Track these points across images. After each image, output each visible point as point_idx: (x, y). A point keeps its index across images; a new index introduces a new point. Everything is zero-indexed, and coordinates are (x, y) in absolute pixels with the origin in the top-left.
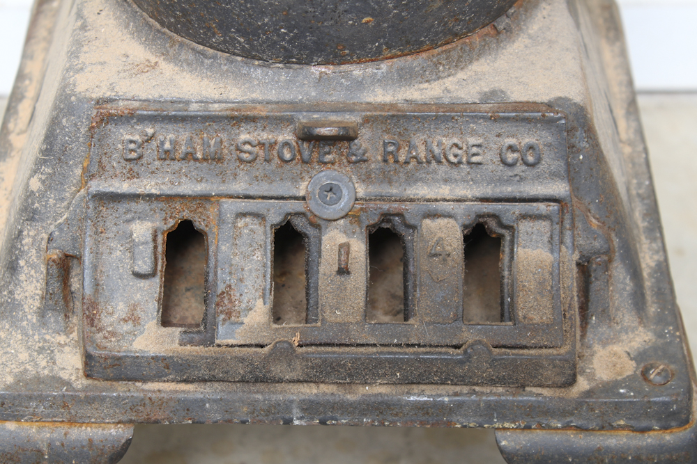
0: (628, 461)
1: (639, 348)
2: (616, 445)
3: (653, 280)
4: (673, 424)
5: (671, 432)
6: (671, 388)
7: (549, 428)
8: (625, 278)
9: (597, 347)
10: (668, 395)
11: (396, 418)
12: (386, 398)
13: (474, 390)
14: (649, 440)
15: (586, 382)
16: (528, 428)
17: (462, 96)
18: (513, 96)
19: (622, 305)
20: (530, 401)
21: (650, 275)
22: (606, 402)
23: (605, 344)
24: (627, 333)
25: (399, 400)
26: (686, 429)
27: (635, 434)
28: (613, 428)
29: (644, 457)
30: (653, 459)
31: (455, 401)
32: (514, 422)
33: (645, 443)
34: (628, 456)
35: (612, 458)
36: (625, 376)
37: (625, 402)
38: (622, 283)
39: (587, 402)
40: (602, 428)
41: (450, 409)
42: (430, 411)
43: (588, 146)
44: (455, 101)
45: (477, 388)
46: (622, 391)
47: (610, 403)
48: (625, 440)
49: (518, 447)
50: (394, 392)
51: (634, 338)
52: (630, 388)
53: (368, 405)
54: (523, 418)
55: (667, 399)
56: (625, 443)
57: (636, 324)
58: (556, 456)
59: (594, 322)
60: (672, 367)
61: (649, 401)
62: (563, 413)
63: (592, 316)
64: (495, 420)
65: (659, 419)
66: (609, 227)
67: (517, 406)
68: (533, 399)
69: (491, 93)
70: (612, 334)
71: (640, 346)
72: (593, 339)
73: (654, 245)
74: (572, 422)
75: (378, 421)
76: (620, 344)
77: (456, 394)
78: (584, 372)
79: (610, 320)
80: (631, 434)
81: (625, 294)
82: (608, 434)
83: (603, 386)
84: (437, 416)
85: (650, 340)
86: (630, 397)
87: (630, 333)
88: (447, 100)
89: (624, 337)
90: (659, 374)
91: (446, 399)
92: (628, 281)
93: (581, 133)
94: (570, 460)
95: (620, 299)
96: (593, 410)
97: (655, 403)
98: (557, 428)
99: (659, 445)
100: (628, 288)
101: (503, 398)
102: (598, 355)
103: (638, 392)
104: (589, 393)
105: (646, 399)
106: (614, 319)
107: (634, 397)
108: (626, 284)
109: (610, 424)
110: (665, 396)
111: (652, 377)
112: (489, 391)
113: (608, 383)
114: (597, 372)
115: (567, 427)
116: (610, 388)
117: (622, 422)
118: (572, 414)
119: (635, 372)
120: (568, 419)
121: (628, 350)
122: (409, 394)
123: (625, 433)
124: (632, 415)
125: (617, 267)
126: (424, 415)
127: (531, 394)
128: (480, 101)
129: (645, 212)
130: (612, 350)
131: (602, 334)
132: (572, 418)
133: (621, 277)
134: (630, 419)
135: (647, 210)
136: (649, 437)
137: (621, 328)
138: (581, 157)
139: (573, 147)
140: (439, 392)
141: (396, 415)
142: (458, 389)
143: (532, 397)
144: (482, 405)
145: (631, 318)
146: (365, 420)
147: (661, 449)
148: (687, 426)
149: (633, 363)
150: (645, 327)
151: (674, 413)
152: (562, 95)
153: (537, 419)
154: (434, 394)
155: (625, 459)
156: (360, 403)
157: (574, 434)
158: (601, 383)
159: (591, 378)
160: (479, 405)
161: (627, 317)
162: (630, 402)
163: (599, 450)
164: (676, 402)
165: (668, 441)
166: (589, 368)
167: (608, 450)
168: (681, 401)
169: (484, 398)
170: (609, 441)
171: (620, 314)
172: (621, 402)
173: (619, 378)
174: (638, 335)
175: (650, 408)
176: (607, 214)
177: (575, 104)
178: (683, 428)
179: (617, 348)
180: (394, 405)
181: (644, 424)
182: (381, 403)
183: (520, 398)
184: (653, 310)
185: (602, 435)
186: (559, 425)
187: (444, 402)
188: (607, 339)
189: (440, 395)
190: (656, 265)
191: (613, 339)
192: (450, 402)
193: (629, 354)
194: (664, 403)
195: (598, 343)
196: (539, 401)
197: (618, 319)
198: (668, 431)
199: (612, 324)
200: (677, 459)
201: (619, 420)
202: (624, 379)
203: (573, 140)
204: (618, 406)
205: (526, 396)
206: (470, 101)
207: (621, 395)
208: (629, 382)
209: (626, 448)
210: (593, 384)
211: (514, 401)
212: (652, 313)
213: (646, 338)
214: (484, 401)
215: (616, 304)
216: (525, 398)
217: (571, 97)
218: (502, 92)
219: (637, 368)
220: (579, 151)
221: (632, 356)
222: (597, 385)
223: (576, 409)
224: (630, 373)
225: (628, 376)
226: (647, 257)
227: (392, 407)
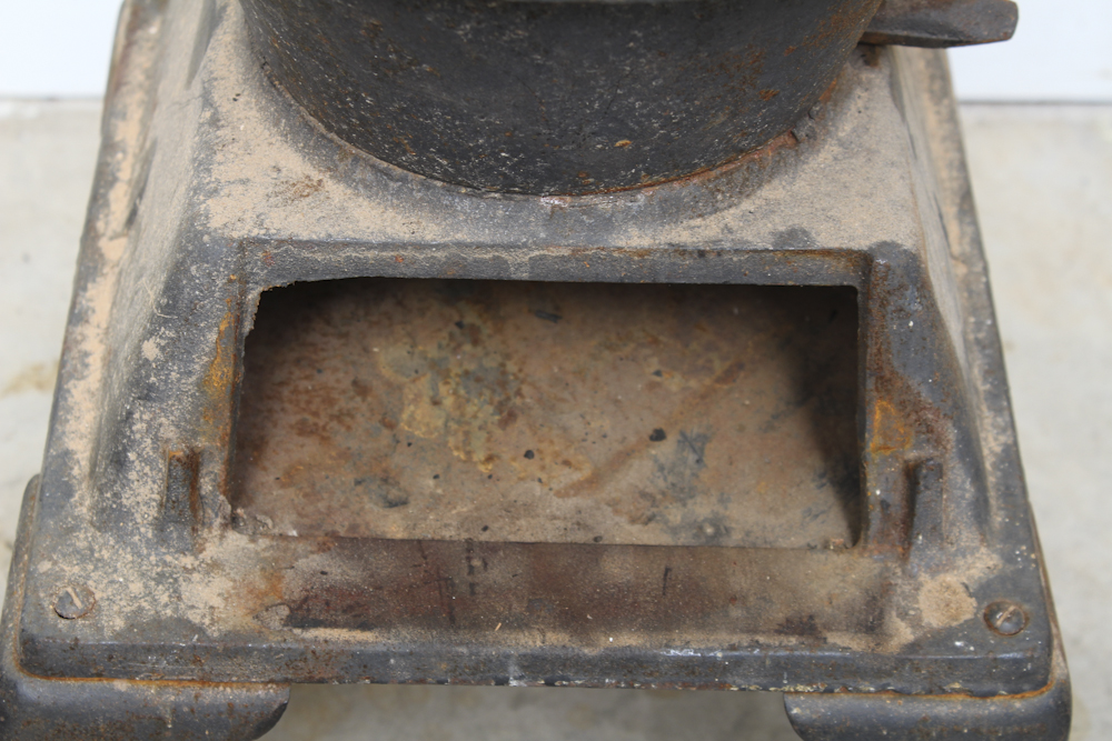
0: (963, 735)
1: (980, 578)
2: (947, 714)
3: (999, 474)
4: (1026, 687)
5: (1023, 697)
6: (1024, 640)
7: (858, 691)
8: (964, 482)
9: (924, 577)
10: (1021, 650)
11: (650, 679)
12: (637, 652)
13: (757, 642)
14: (993, 708)
15: (909, 630)
16: (829, 691)
17: (750, 239)
18: (819, 239)
19: (959, 518)
20: (834, 657)
21: (994, 465)
22: (936, 660)
23: (934, 571)
24: (964, 557)
25: (655, 656)
26: (1043, 692)
27: (973, 699)
28: (944, 692)
29: (984, 730)
30: (997, 732)
31: (732, 657)
32: (810, 684)
33: (987, 712)
34: (964, 727)
35: (942, 731)
36: (962, 621)
37: (963, 660)
38: (960, 488)
39: (910, 660)
40: (930, 692)
41: (725, 667)
42: (697, 670)
43: (920, 308)
44: (739, 247)
45: (761, 639)
46: (958, 644)
47: (943, 661)
48: (960, 708)
49: (814, 717)
50: (648, 645)
51: (974, 563)
52: (969, 640)
53: (612, 662)
54: (822, 680)
55: (1017, 655)
56: (959, 712)
57: (977, 543)
58: (866, 728)
59: (920, 542)
60: (1026, 607)
61: (995, 659)
62: (878, 673)
63: (918, 534)
64: (785, 682)
65: (1008, 682)
66: (945, 415)
67: (815, 665)
68: (838, 654)
69: (789, 234)
70: (944, 558)
71: (982, 575)
72: (919, 565)
73: (999, 420)
74: (889, 685)
75: (626, 683)
76: (955, 572)
77: (733, 648)
78: (907, 614)
79: (942, 539)
80: (969, 699)
81: (964, 503)
82: (937, 699)
83: (933, 636)
84: (706, 676)
85: (995, 566)
86: (970, 652)
87: (968, 556)
88: (729, 245)
89: (960, 562)
90: (1008, 619)
91: (719, 655)
92: (968, 486)
93: (913, 292)
94: (885, 733)
95: (957, 510)
96: (918, 670)
97: (1004, 661)
98: (869, 692)
99: (1006, 714)
100: (967, 495)
101: (797, 653)
102: (924, 590)
103: (980, 646)
104: (913, 647)
105: (991, 656)
106: (948, 538)
107: (975, 652)
108: (965, 490)
109: (940, 688)
110: (1016, 651)
111: (999, 623)
112: (777, 643)
113: (939, 631)
114: (924, 615)
115: (882, 690)
116: (942, 638)
117: (957, 686)
118: (890, 674)
119: (975, 614)
120: (884, 681)
121: (966, 581)
122: (668, 646)
123: (960, 697)
124: (971, 676)
125: (953, 467)
126: (688, 675)
127: (834, 647)
128: (773, 246)
129: (986, 367)
130: (944, 581)
131: (932, 558)
132: (890, 680)
133: (959, 480)
134: (968, 681)
135: (989, 364)
136: (993, 703)
137: (957, 550)
138: (911, 324)
139: (901, 310)
140: (710, 645)
141: (651, 674)
142: (735, 639)
143: (837, 651)
144: (768, 662)
145: (970, 535)
146: (607, 681)
147: (1008, 719)
148: (1044, 689)
149: (973, 601)
150: (988, 546)
151: (1028, 674)
152: (886, 238)
153: (842, 681)
154: (703, 647)
155: (959, 732)
156: (601, 658)
157: (891, 699)
158: (929, 632)
159: (916, 623)
160: (764, 663)
161: (966, 535)
162: (969, 659)
163: (924, 720)
164: (1031, 659)
165: (1018, 709)
166: (914, 609)
167: (936, 720)
168: (1038, 658)
169: (771, 653)
170: (939, 708)
171: (956, 530)
172: (956, 660)
173: (954, 624)
174: (979, 558)
175: (995, 668)
176: (944, 398)
177: (905, 251)
178: (1039, 692)
179: (950, 578)
180: (647, 662)
181: (987, 686)
182: (629, 659)
183: (820, 654)
184: (999, 519)
185: (928, 701)
186: (872, 689)
187: (715, 657)
188: (938, 566)
189: (712, 650)
190: (1003, 451)
191: (946, 565)
192: (725, 658)
193: (967, 587)
194: (1015, 661)
195: (925, 572)
196: (845, 658)
197: (952, 537)
198: (1019, 696)
199: (945, 544)
200: (1029, 733)
201: (954, 682)
202: (961, 625)
203: (901, 302)
204: (952, 664)
205: (828, 650)
206: (760, 246)
207: (957, 650)
208: (965, 631)
209: (960, 717)
210: (920, 633)
211: (811, 658)
212: (997, 525)
213: (991, 563)
214: (771, 657)
215: (951, 517)
216: (827, 654)
217: (900, 242)
218: (804, 232)
219: (978, 609)
220: (909, 316)
221: (971, 590)
222: (925, 634)
223: (896, 669)
224: (968, 616)
225: (966, 621)
226: (991, 439)
227: (645, 665)
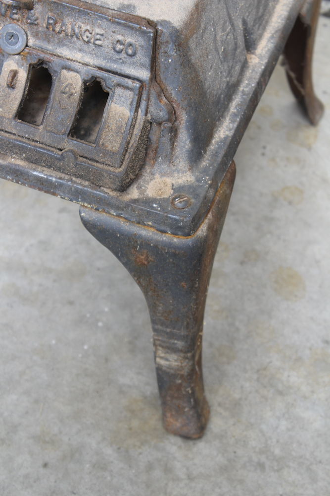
0: (151, 246)
1: (181, 184)
2: (145, 235)
3: (217, 146)
4: (180, 233)
5: (178, 238)
6: (184, 212)
7: (109, 213)
8: (186, 140)
9: (157, 176)
10: (179, 216)
11: (25, 182)
12: (21, 168)
13: (72, 179)
14: (164, 238)
15: (138, 194)
16: (97, 209)
17: (109, 3)
18: (138, 11)
19: (181, 156)
20: (100, 195)
22: (142, 209)
23: (163, 175)
24: (178, 173)
25: (28, 172)
26: (188, 238)
27: (157, 232)
28: (145, 225)
29: (160, 247)
30: (165, 250)
31: (58, 182)
32: (90, 204)
33: (162, 239)
34: (151, 243)
35: (142, 242)
36: (162, 198)
37: (153, 213)
38: (184, 142)
39: (131, 206)
40: (139, 223)
41: (55, 185)
42: (45, 183)
43: (176, 55)
44: (103, 5)
45: (74, 179)
46: (154, 205)
47: (145, 210)
48: (151, 234)
49: (90, 219)
50: (27, 167)
51: (182, 177)
52: (160, 205)
53: (10, 169)
54: (95, 204)
55: (177, 218)
56: (150, 236)
57: (187, 169)
58: (111, 231)
59: (160, 160)
60: (193, 200)
61: (167, 216)
62: (118, 208)
63: (159, 157)
64: (80, 200)
65: (171, 228)
66: (182, 107)
67: (93, 196)
68: (102, 194)
69: (127, 6)
70: (169, 171)
71: (183, 183)
72: (157, 170)
74: (122, 214)
75: (16, 180)
76: (172, 178)
77: (60, 178)
78: (141, 188)
79: (170, 162)
80: (156, 231)
81: (184, 150)
82: (143, 227)
83: (146, 199)
84: (48, 187)
85: (191, 181)
86: (157, 210)
87: (180, 173)
88: (99, 3)
89: (176, 175)
90: (180, 202)
91: (54, 179)
92: (188, 142)
93: (172, 46)
94: (118, 235)
95: (180, 152)
96: (134, 211)
97: (170, 218)
98: (113, 215)
99: (169, 243)
100: (186, 147)
101: (86, 189)
102: (154, 181)
103: (164, 209)
104: (135, 201)
105: (165, 214)
106: (173, 162)
107: (160, 211)
108: (186, 144)
109: (143, 222)
110: (177, 216)
111: (176, 202)
112: (80, 182)
113: (149, 198)
114: (148, 190)
115: (119, 216)
116: (148, 202)
117: (150, 223)
118: (123, 210)
119: (169, 197)
120: (120, 212)
121: (174, 183)
122: (34, 170)
123: (152, 229)
124: (157, 221)
125: (182, 132)
126: (41, 184)
127: (102, 191)
128: (118, 9)
129: (240, 103)
130: (165, 180)
131: (163, 169)
132: (122, 212)
133: (184, 139)
134: (155, 223)
136: (165, 236)
137: (176, 169)
138: (170, 60)
139: (166, 53)
140: (52, 174)
141: (26, 179)
142: (63, 175)
143: (102, 193)
144: (73, 189)
145: (184, 165)
146: (8, 177)
147: (170, 245)
148: (189, 237)
149: (172, 192)
150: (192, 172)
151: (180, 227)
152: (167, 19)
153: (103, 207)
154: (48, 174)
155: (149, 245)
156: (6, 167)
157: (124, 222)
158: (145, 197)
159: (142, 192)
160: (72, 188)
161: (182, 162)
162: (156, 213)
163: (135, 235)
164: (183, 221)
165: (175, 242)
166: (145, 187)
167: (140, 237)
168: (186, 222)
169: (75, 185)
170: (142, 231)
171: (178, 161)
172: (151, 212)
173: (158, 198)
174: (185, 176)
175: (167, 220)
176: (183, 99)
177: (173, 27)
178: (186, 237)
179: (169, 180)
180: (24, 173)
181: (163, 228)
182: (18, 170)
183: (95, 192)
184: (204, 164)
185: (139, 227)
186: (115, 214)
187: (52, 180)
188: (165, 173)
189: (51, 176)
190: (224, 138)
191: (168, 174)
192: (56, 182)
193: (173, 185)
194: (175, 220)
195: (159, 174)
196: (105, 197)
197: (175, 163)
198: (177, 237)
199: (171, 165)
200: (178, 254)
201: (149, 221)
202: (161, 199)
203: (166, 49)
204: (149, 214)
205: (100, 192)
206: (112, 7)
207: (153, 208)
208: (162, 202)
209: (150, 238)
210: (141, 196)
211: (91, 193)
212: (202, 166)
213: (189, 179)
214: (75, 187)
215: (177, 154)
216: (98, 193)
217: (172, 22)
218: (134, 7)
219: (172, 195)
220: (169, 56)
221: (174, 187)
222: (143, 198)
223: (125, 208)
224: (166, 196)
225: (164, 198)
226: (222, 132)
227: (23, 175)
